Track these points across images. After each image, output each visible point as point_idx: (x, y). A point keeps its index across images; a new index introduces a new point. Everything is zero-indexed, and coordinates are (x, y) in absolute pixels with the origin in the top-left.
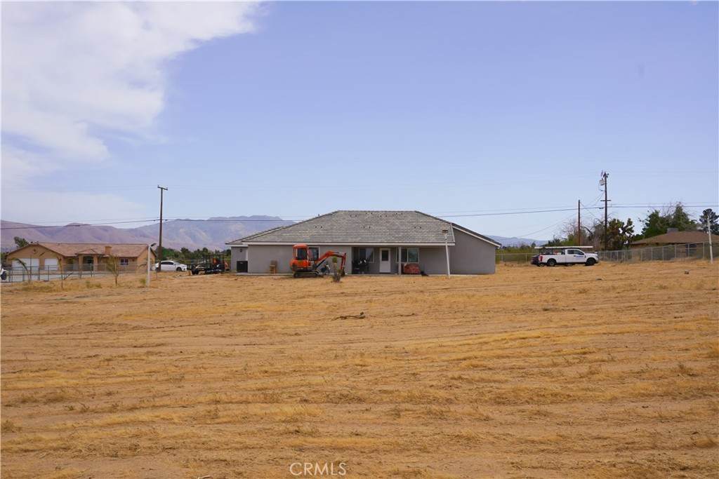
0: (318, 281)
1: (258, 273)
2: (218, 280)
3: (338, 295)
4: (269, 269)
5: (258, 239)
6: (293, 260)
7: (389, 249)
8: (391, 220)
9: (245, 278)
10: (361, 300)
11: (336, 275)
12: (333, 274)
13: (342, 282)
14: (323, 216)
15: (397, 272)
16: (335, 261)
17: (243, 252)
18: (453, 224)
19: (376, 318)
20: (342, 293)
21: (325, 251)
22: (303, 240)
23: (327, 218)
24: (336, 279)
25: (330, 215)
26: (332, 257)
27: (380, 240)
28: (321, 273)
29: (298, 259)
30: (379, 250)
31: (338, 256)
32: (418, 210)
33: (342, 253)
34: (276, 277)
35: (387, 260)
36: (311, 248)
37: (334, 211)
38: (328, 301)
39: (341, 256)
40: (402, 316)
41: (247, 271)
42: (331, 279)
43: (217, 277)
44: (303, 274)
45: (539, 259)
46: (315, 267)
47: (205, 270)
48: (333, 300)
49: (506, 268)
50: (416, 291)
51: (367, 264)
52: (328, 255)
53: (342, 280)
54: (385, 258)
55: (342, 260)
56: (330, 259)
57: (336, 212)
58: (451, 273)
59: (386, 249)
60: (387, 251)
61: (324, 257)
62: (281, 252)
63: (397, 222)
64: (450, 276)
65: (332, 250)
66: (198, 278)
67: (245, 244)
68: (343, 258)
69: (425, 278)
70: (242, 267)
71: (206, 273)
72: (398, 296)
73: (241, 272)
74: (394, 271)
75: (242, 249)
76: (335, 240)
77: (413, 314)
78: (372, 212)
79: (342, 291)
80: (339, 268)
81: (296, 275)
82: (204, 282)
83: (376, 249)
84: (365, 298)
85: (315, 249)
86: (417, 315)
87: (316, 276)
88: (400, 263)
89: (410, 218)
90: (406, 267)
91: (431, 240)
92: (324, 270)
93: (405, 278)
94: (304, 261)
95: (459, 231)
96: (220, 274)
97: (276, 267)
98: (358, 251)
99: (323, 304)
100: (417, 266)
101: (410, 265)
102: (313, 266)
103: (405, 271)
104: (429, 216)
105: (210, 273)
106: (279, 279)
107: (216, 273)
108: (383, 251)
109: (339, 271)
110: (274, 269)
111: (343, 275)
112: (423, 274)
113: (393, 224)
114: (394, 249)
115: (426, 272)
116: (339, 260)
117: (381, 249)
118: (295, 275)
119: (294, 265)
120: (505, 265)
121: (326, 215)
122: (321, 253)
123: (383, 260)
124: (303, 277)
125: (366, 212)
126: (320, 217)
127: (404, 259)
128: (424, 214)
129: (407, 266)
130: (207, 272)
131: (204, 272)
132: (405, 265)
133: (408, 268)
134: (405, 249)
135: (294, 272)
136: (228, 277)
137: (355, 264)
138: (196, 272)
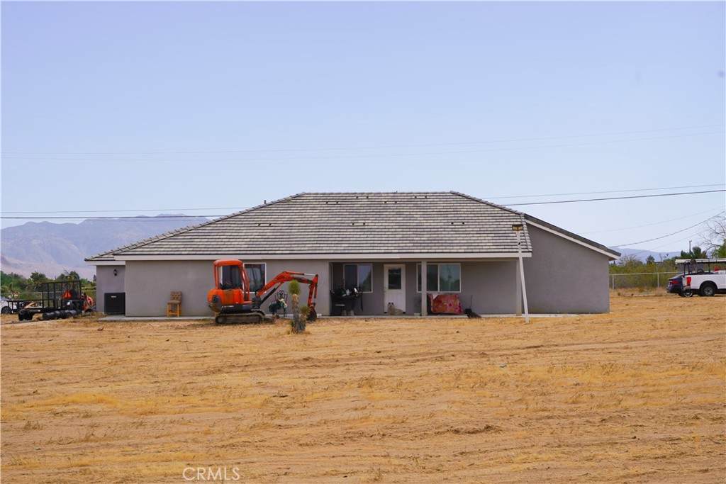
0: (263, 331)
1: (147, 316)
2: (64, 331)
3: (296, 365)
4: (168, 307)
5: (146, 249)
6: (213, 290)
7: (403, 267)
8: (406, 210)
9: (119, 326)
10: (347, 378)
11: (296, 318)
12: (291, 316)
13: (309, 333)
14: (274, 203)
15: (419, 310)
16: (294, 290)
17: (120, 275)
18: (527, 217)
19: (389, 442)
20: (306, 359)
21: (278, 270)
22: (233, 249)
23: (281, 207)
24: (298, 327)
25: (286, 201)
26: (289, 283)
27: (383, 249)
28: (269, 315)
29: (223, 287)
30: (382, 268)
31: (301, 280)
32: (456, 190)
33: (310, 275)
34: (180, 324)
35: (399, 287)
36: (251, 265)
37: (294, 194)
38: (271, 380)
39: (307, 281)
40: (457, 432)
41: (124, 313)
42: (288, 327)
43: (64, 325)
44: (233, 317)
45: (685, 283)
46: (258, 302)
47: (43, 311)
48: (283, 380)
49: (621, 299)
50: (471, 354)
51: (361, 295)
52: (282, 278)
53: (309, 328)
54: (395, 283)
55: (311, 288)
56: (285, 286)
57: (298, 196)
58: (529, 313)
59: (396, 266)
60: (399, 270)
61: (273, 283)
62: (191, 275)
63: (418, 214)
64: (527, 316)
65: (289, 269)
66: (27, 328)
67: (120, 261)
68: (313, 284)
69: (475, 322)
70: (116, 304)
71: (46, 318)
72: (433, 367)
73: (112, 314)
74: (413, 309)
75: (117, 270)
76: (296, 250)
77: (488, 428)
78: (368, 196)
79: (306, 355)
80: (304, 304)
81: (220, 320)
82: (37, 336)
83: (378, 265)
84: (356, 373)
85: (256, 266)
86: (498, 430)
87: (260, 320)
88: (424, 292)
89: (441, 205)
90: (435, 300)
91: (485, 247)
92: (275, 308)
93: (436, 323)
94: (235, 291)
95: (537, 230)
96: (71, 319)
97: (180, 304)
98: (342, 270)
99: (257, 390)
100: (456, 297)
101: (444, 296)
102: (254, 300)
103: (435, 309)
104: (478, 201)
105: (52, 318)
106: (185, 328)
107: (64, 316)
108: (390, 271)
109: (304, 311)
110: (177, 307)
111: (312, 317)
112: (470, 314)
113: (411, 217)
114: (412, 265)
115: (474, 310)
116: (305, 288)
117: (387, 268)
118: (217, 319)
119: (215, 300)
120: (619, 294)
121: (280, 202)
122: (270, 274)
123: (390, 288)
124: (234, 323)
125: (356, 196)
126: (267, 206)
127: (432, 285)
128: (467, 197)
129: (438, 300)
130: (48, 314)
131: (41, 315)
132: (435, 297)
133: (440, 302)
134: (433, 265)
135: (217, 314)
136: (86, 325)
137: (336, 297)
138: (26, 316)
